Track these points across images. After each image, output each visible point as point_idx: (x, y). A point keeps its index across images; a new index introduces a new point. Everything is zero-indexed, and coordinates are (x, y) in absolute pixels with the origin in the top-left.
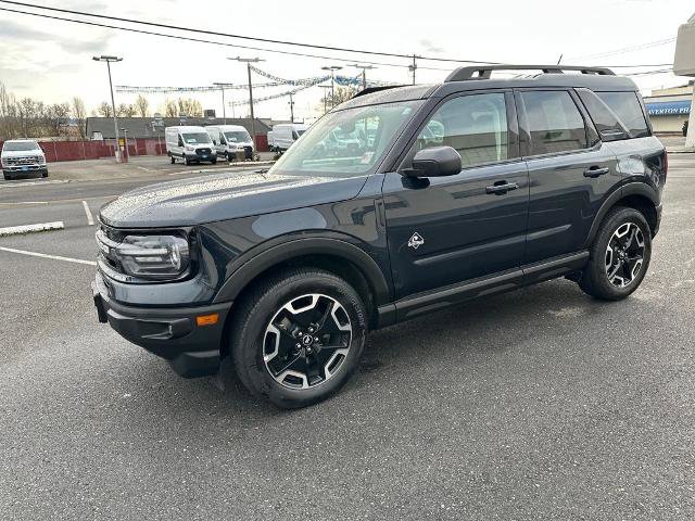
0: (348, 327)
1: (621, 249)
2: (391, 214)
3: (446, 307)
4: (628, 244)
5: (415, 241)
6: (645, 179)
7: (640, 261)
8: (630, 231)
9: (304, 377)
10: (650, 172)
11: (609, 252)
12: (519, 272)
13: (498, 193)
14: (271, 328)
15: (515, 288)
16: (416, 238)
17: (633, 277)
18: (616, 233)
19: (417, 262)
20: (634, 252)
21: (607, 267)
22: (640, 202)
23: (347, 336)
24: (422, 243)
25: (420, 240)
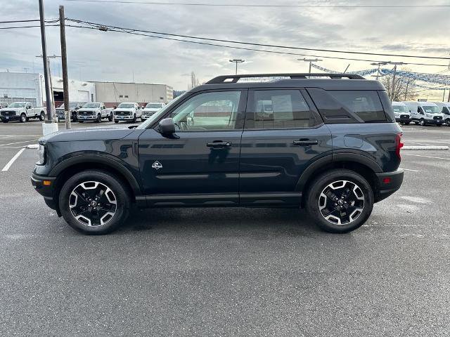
0: (114, 202)
7: (360, 210)
9: (89, 220)
12: (236, 196)
13: (216, 146)
14: (74, 193)
17: (352, 220)
18: (331, 185)
19: (158, 177)
21: (321, 207)
23: (114, 206)
24: (161, 166)
25: (159, 165)
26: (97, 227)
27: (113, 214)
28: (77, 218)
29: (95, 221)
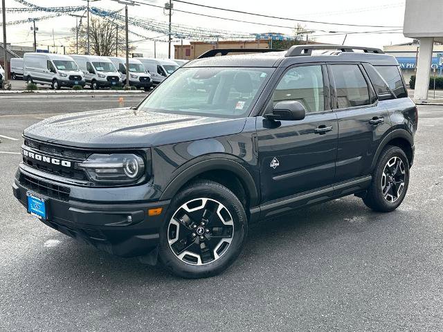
0: (231, 223)
1: (390, 175)
2: (261, 143)
3: (288, 211)
4: (395, 172)
5: (274, 164)
6: (404, 126)
7: (403, 184)
8: (396, 163)
9: (198, 257)
10: (407, 121)
11: (384, 177)
12: (331, 189)
13: (321, 133)
14: (173, 221)
15: (328, 200)
16: (275, 161)
17: (399, 195)
18: (388, 163)
19: (274, 178)
20: (399, 177)
21: (383, 188)
22: (402, 143)
23: (230, 229)
24: (278, 164)
25: (277, 162)
26: (210, 265)
27: (229, 241)
28: (181, 257)
29: (207, 256)
